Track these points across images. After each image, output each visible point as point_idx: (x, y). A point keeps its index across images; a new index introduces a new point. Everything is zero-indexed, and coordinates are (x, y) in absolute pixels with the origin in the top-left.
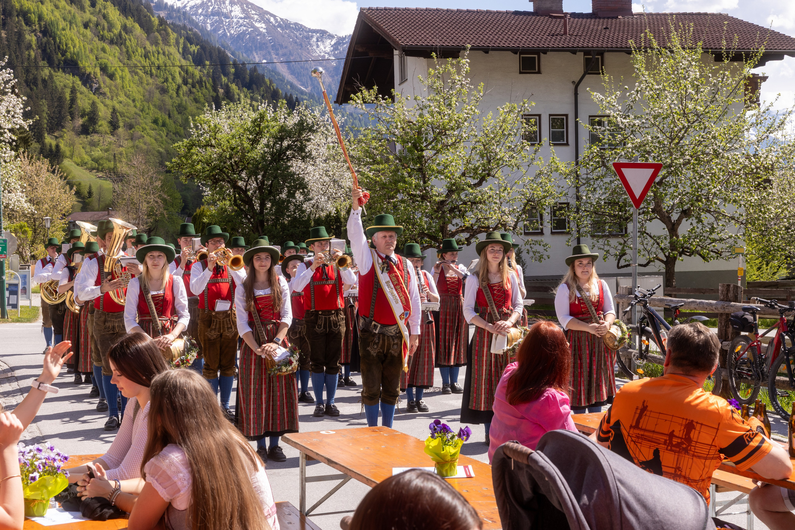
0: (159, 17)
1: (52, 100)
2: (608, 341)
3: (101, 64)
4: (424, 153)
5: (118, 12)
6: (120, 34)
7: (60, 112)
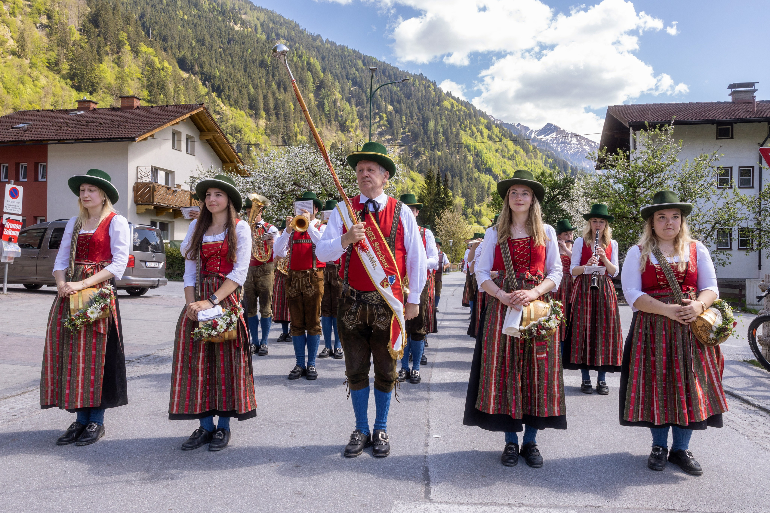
0: (533, 145)
1: (479, 188)
2: (699, 331)
3: (503, 170)
4: (638, 190)
5: (513, 144)
6: (513, 155)
7: (482, 194)
